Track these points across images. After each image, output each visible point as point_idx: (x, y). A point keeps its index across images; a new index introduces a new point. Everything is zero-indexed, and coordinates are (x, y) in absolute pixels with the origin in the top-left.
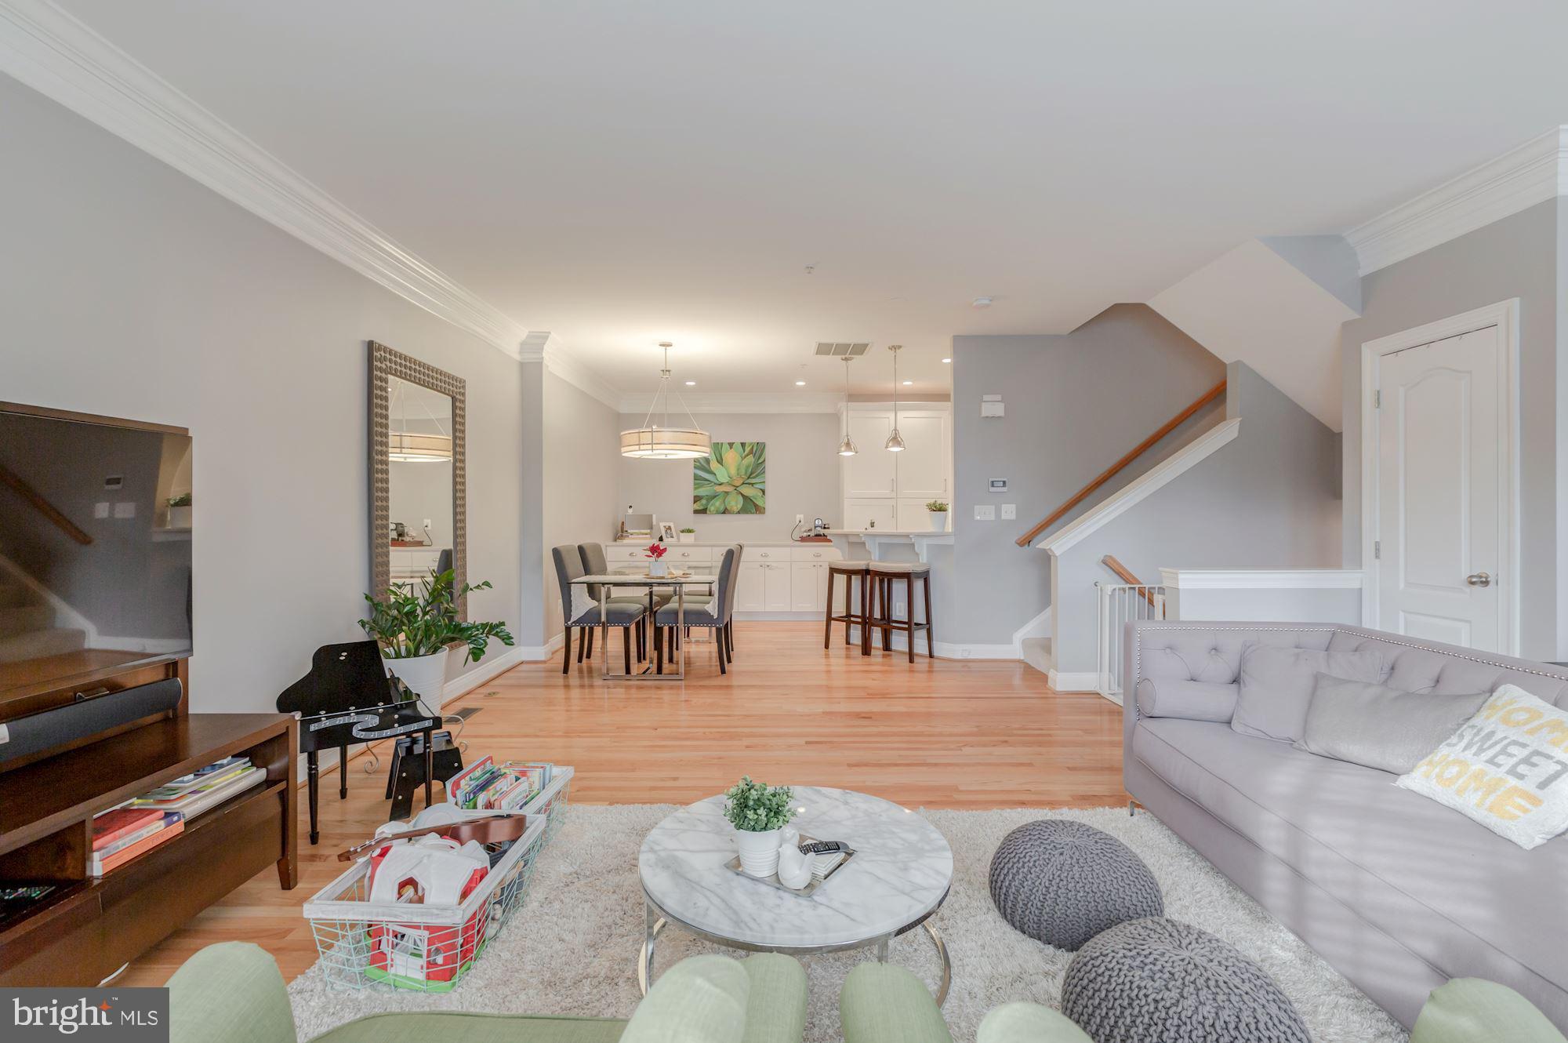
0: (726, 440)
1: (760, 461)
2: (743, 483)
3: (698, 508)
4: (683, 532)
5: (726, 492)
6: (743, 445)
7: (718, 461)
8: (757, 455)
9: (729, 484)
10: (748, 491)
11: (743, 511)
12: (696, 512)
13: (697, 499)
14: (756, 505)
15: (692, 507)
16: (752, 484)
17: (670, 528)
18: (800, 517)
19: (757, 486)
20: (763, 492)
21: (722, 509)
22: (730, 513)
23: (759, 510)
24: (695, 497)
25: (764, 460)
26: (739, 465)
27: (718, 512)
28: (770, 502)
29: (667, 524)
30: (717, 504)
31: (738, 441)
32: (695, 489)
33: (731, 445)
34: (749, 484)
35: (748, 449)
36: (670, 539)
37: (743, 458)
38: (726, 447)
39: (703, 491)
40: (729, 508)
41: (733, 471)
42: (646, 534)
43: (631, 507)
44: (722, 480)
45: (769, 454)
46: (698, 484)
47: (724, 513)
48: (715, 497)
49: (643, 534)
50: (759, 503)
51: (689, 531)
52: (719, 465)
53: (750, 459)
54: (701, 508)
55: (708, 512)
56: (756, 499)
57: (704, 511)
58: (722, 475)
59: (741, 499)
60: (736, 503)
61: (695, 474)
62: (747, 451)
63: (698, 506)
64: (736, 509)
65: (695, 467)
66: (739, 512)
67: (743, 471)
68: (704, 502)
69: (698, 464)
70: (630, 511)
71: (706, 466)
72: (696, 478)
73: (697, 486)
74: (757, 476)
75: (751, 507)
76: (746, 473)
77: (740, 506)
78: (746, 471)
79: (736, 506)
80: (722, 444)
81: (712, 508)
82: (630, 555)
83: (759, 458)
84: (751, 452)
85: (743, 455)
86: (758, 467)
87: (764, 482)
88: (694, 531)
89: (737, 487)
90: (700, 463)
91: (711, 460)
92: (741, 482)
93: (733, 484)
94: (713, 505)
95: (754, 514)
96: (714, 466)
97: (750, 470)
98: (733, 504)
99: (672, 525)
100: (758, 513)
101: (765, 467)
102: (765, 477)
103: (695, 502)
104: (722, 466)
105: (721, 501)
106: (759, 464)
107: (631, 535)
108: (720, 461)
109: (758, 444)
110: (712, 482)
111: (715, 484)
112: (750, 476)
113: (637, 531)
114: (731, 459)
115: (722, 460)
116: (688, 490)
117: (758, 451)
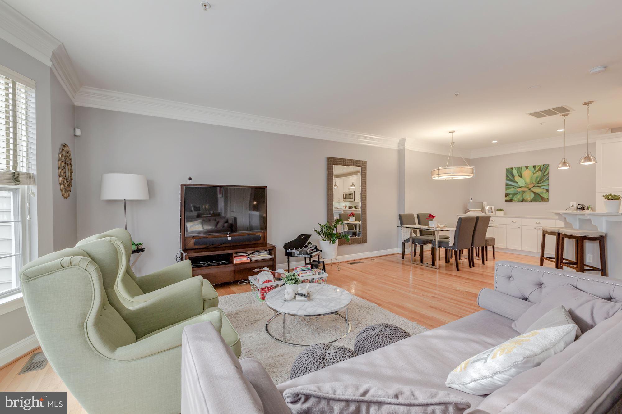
0: (523, 165)
1: (545, 174)
2: (534, 186)
3: (507, 199)
4: (498, 210)
6: (534, 167)
7: (519, 176)
8: (544, 171)
9: (525, 187)
10: (537, 190)
11: (534, 200)
12: (506, 201)
13: (507, 195)
14: (542, 197)
15: (504, 199)
16: (540, 186)
17: (492, 209)
19: (542, 187)
20: (547, 190)
21: (521, 199)
22: (525, 201)
23: (543, 199)
24: (506, 194)
25: (548, 173)
26: (532, 177)
27: (519, 201)
28: (552, 195)
29: (490, 207)
30: (519, 197)
31: (531, 165)
33: (527, 167)
34: (538, 186)
35: (537, 169)
36: (491, 213)
37: (534, 174)
38: (524, 168)
39: (510, 191)
40: (525, 199)
41: (528, 180)
42: (479, 211)
43: (472, 199)
44: (521, 185)
45: (551, 170)
46: (508, 187)
47: (522, 201)
48: (517, 193)
49: (477, 211)
50: (545, 196)
51: (501, 210)
52: (520, 178)
53: (539, 173)
54: (509, 199)
55: (513, 201)
56: (542, 194)
57: (511, 201)
58: (521, 182)
59: (532, 194)
61: (506, 183)
63: (507, 198)
64: (529, 199)
65: (507, 180)
66: (531, 201)
67: (534, 180)
68: (511, 196)
70: (471, 201)
71: (513, 179)
72: (507, 185)
73: (507, 189)
74: (543, 182)
75: (538, 198)
76: (536, 181)
77: (532, 198)
79: (530, 197)
80: (522, 167)
81: (516, 199)
84: (539, 170)
85: (535, 172)
86: (543, 177)
87: (548, 185)
88: (504, 210)
89: (530, 188)
90: (509, 178)
91: (515, 175)
92: (533, 185)
93: (528, 187)
94: (516, 197)
95: (540, 201)
96: (517, 178)
97: (539, 179)
98: (528, 197)
99: (493, 207)
100: (543, 201)
101: (548, 177)
102: (549, 182)
103: (506, 196)
104: (522, 178)
105: (520, 195)
106: (544, 176)
107: (471, 211)
108: (520, 176)
109: (544, 165)
110: (515, 186)
111: (517, 187)
112: (538, 182)
113: (474, 209)
114: (527, 174)
115: (522, 175)
116: (502, 190)
117: (544, 169)
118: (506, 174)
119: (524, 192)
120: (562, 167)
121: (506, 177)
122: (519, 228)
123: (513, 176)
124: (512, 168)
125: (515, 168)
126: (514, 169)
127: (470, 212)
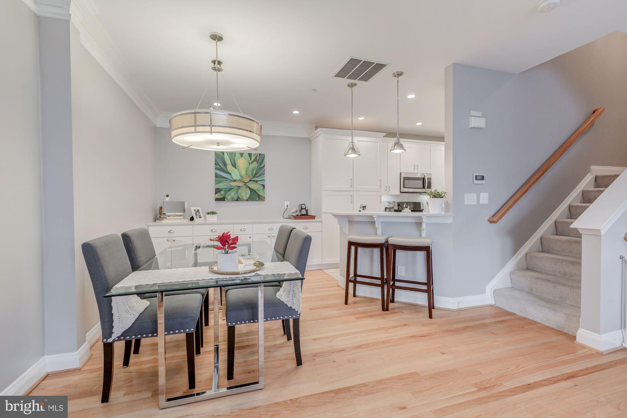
0: (237, 150)
1: (262, 166)
2: (250, 181)
3: (218, 197)
4: (208, 214)
5: (238, 186)
6: (250, 155)
7: (232, 165)
8: (260, 161)
9: (240, 181)
10: (253, 186)
11: (250, 199)
12: (217, 200)
13: (217, 191)
14: (259, 195)
15: (213, 196)
16: (256, 181)
18: (287, 203)
19: (259, 182)
20: (264, 186)
21: (236, 197)
22: (241, 200)
23: (260, 198)
24: (216, 189)
25: (264, 166)
26: (247, 168)
27: (233, 200)
28: (268, 193)
29: (196, 208)
30: (232, 194)
31: (246, 151)
32: (216, 184)
33: (242, 154)
34: (254, 181)
35: (253, 158)
36: (199, 219)
37: (250, 164)
38: (238, 156)
39: (222, 185)
40: (240, 197)
41: (243, 172)
42: (181, 216)
43: (167, 196)
44: (235, 178)
45: (267, 162)
46: (218, 180)
47: (237, 200)
48: (231, 189)
49: (178, 216)
50: (261, 193)
51: (213, 213)
52: (233, 168)
53: (255, 165)
54: (221, 197)
55: (226, 200)
56: (259, 191)
57: (223, 199)
58: (235, 175)
59: (248, 191)
60: (245, 194)
61: (216, 173)
62: (253, 159)
63: (218, 196)
64: (245, 198)
65: (216, 169)
66: (247, 200)
67: (250, 173)
68: (223, 193)
69: (218, 166)
70: (167, 199)
71: (225, 169)
72: (217, 176)
73: (217, 182)
74: (260, 175)
75: (256, 196)
76: (252, 174)
77: (248, 196)
78: (252, 172)
79: (246, 196)
80: (235, 153)
81: (229, 197)
82: (169, 232)
83: (261, 165)
84: (255, 160)
85: (250, 162)
86: (260, 170)
87: (264, 180)
88: (216, 214)
89: (246, 183)
90: (220, 166)
91: (227, 164)
92: (249, 179)
93: (243, 181)
94: (229, 195)
95: (257, 201)
96: (230, 168)
97: (255, 172)
98: (243, 194)
99: (200, 209)
100: (260, 200)
101: (264, 170)
102: (264, 177)
103: (216, 193)
104: (236, 168)
105: (235, 192)
106: (260, 168)
107: (169, 216)
108: (234, 165)
109: (260, 154)
110: (228, 179)
111: (231, 180)
112: (255, 175)
113: (173, 214)
114: (242, 163)
115: (235, 164)
116: (210, 184)
117: (260, 159)
118: (216, 161)
119: (239, 187)
120: (351, 154)
121: (216, 165)
122: (250, 237)
123: (225, 165)
124: (223, 153)
125: (227, 153)
126: (225, 154)
127: (168, 218)
